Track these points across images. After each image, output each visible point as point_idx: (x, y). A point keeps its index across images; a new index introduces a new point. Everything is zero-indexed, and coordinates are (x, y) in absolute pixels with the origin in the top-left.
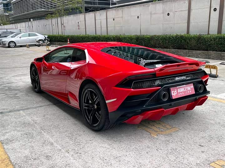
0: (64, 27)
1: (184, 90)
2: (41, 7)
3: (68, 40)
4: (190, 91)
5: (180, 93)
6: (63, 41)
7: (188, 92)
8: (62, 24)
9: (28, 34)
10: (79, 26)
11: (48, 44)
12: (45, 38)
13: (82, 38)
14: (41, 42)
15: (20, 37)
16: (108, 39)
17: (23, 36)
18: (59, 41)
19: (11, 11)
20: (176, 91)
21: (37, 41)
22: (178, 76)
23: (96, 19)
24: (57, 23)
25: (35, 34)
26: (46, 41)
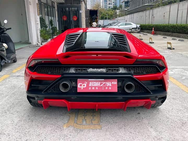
0: (154, 17)
1: (100, 85)
2: (149, 2)
3: (153, 29)
4: (110, 88)
5: (92, 87)
6: (150, 29)
7: (107, 88)
8: (152, 15)
9: (125, 24)
10: (164, 16)
11: (138, 31)
12: (137, 26)
13: (163, 27)
14: (133, 30)
15: (119, 26)
16: (184, 28)
17: (121, 25)
18: (148, 29)
19: (129, 7)
20: (85, 85)
21: (130, 29)
22: (93, 68)
23: (179, 9)
24: (149, 14)
25: (130, 23)
26: (137, 29)
